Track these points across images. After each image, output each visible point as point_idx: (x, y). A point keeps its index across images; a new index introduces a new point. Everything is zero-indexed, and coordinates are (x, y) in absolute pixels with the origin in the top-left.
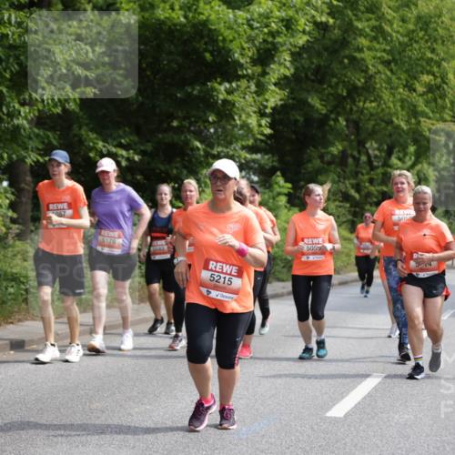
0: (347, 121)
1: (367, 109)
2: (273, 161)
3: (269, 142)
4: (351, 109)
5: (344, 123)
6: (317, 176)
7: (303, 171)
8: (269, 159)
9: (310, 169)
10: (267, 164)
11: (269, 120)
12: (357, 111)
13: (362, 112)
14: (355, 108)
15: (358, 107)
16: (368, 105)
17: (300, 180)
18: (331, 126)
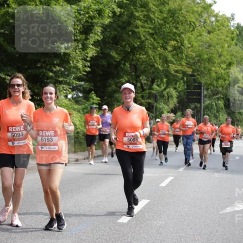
0: (130, 65)
1: (141, 59)
2: (90, 86)
3: (88, 76)
4: (133, 59)
5: (129, 66)
6: (114, 94)
7: (106, 91)
8: (88, 85)
9: (110, 91)
10: (87, 88)
12: (136, 60)
13: (138, 60)
14: (135, 58)
15: (136, 57)
16: (141, 56)
17: (105, 96)
18: (121, 67)
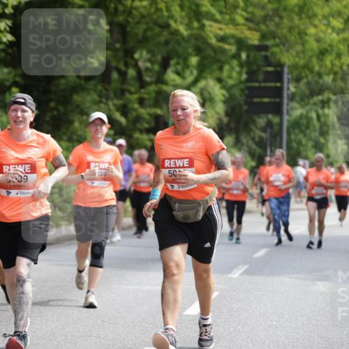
0: (110, 23)
1: (136, 9)
2: (15, 76)
3: (10, 51)
4: (116, 9)
5: (107, 27)
6: (71, 96)
7: (53, 89)
8: (9, 73)
9: (62, 87)
10: (8, 80)
11: (9, 23)
12: (124, 12)
13: (130, 13)
14: (121, 8)
15: (125, 6)
16: (137, 4)
17: (50, 100)
